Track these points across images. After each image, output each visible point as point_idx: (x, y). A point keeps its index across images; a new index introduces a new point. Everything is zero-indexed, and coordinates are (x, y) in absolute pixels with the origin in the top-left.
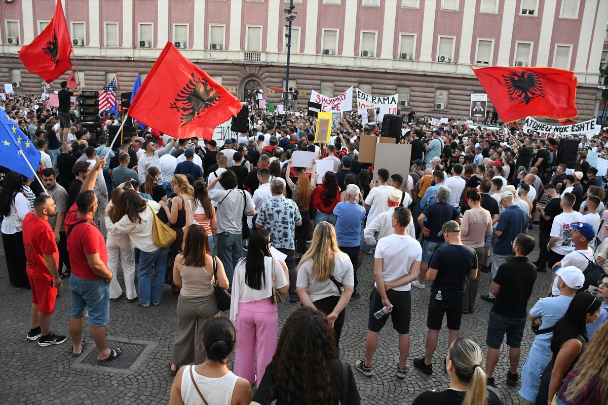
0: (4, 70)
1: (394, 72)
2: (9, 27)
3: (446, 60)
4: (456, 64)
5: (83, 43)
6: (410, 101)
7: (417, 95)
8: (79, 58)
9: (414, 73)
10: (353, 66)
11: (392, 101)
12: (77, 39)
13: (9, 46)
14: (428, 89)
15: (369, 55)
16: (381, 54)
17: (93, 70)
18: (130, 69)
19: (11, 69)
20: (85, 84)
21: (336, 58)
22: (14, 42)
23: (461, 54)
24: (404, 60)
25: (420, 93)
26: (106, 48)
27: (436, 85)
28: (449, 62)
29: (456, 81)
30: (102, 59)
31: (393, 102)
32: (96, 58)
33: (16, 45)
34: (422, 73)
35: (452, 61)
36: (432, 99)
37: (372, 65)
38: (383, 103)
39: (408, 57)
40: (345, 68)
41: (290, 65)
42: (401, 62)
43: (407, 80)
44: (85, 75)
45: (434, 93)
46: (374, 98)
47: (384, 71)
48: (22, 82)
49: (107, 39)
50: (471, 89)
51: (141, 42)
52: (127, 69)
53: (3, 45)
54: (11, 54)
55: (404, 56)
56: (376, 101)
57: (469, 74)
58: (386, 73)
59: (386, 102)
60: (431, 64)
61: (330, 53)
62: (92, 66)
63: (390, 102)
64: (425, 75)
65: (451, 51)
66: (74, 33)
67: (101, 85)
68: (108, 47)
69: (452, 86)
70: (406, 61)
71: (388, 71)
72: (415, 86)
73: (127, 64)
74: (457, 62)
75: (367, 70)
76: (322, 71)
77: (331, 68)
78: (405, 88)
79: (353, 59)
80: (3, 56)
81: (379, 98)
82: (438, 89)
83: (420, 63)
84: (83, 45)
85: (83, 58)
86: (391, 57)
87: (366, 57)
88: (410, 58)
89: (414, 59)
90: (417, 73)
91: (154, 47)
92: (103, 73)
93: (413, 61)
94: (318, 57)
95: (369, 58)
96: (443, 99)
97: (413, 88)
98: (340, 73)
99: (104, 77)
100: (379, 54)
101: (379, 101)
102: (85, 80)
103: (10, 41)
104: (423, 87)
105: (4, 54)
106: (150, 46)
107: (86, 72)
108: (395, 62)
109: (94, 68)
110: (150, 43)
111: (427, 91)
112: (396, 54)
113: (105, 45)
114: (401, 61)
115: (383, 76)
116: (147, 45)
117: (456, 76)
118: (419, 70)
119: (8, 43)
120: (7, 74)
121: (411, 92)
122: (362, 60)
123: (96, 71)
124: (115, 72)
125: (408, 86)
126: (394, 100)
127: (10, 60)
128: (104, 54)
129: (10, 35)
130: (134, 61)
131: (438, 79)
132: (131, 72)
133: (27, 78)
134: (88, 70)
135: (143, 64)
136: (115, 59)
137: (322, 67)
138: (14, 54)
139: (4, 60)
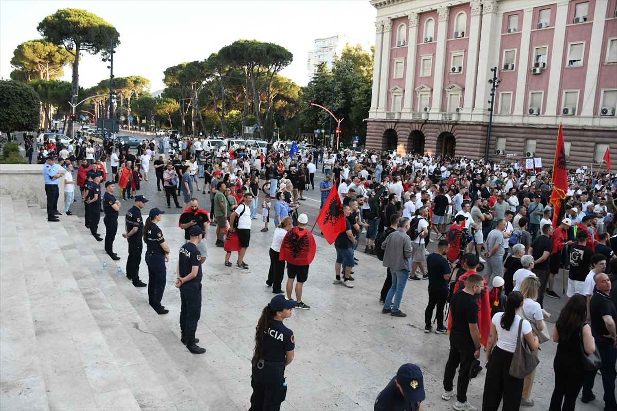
0: (520, 140)
2: (532, 98)
5: (613, 112)
8: (606, 129)
12: (607, 108)
13: (529, 116)
19: (527, 139)
22: (535, 112)
33: (537, 115)
44: (608, 148)
48: (536, 152)
53: (524, 116)
54: (530, 125)
66: (604, 101)
80: (522, 126)
84: (614, 115)
85: (611, 129)
103: (531, 112)
105: (523, 124)
107: (612, 145)
119: (529, 113)
120: (523, 144)
127: (528, 130)
129: (531, 106)
133: (543, 148)
134: (615, 143)
138: (533, 125)
139: (522, 130)
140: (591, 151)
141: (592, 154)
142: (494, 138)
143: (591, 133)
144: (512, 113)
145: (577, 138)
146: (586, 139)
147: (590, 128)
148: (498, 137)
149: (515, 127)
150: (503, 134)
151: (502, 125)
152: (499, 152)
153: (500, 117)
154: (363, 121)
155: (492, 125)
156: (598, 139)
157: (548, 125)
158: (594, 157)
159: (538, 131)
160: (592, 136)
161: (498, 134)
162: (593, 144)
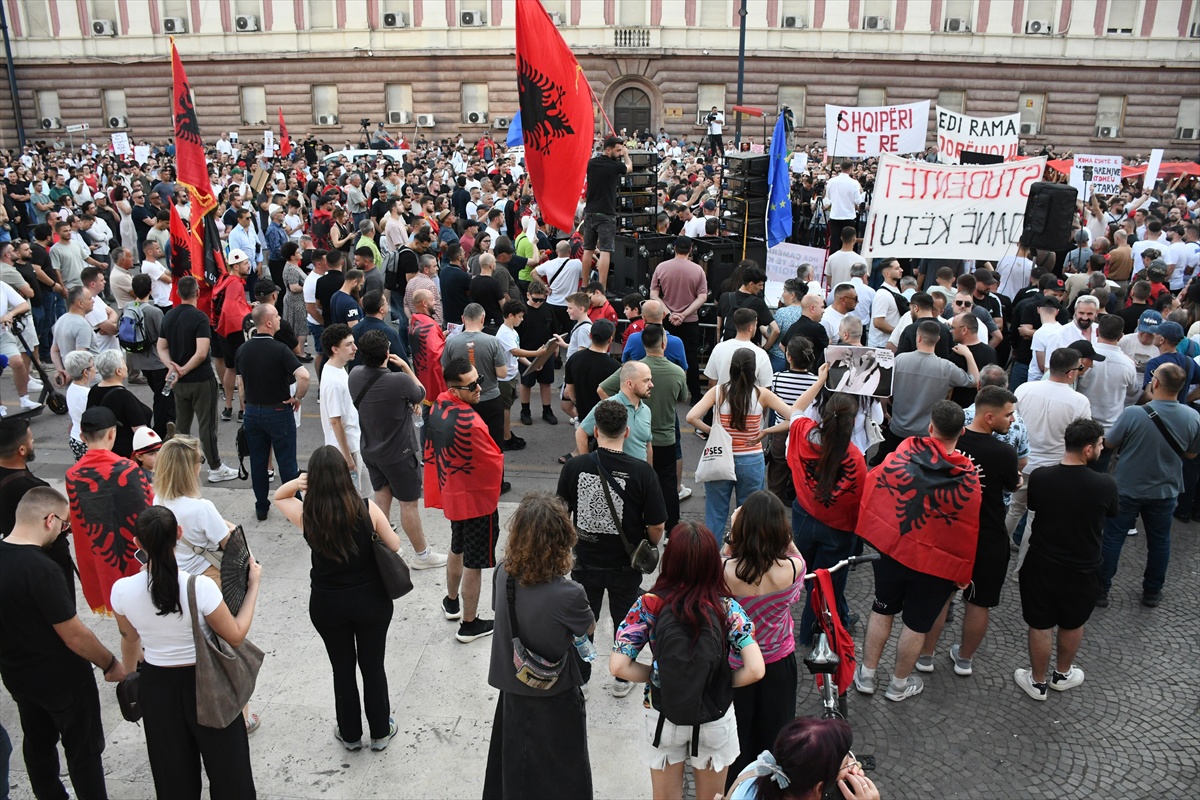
0: (90, 92)
1: (935, 59)
3: (1044, 29)
4: (1063, 37)
5: (257, 23)
7: (980, 108)
8: (252, 57)
9: (976, 60)
10: (846, 50)
11: (1009, 129)
12: (245, 16)
13: (96, 40)
14: (1004, 93)
15: (880, 25)
16: (905, 21)
17: (283, 83)
18: (365, 76)
19: (104, 89)
20: (268, 114)
21: (810, 34)
22: (108, 30)
23: (1074, 15)
24: (955, 33)
25: (986, 103)
26: (310, 34)
27: (1020, 84)
28: (1048, 34)
29: (1063, 73)
30: (304, 56)
31: (1011, 131)
32: (289, 56)
33: (112, 36)
34: (994, 61)
35: (1056, 31)
37: (886, 48)
38: (991, 133)
39: (962, 27)
40: (831, 56)
41: (746, 54)
42: (947, 38)
43: (961, 76)
44: (267, 94)
45: (1017, 101)
46: (974, 124)
47: (913, 58)
48: (130, 116)
49: (311, 13)
50: (1094, 89)
51: (387, 17)
52: (358, 76)
53: (84, 39)
54: (103, 57)
55: (954, 25)
56: (979, 130)
57: (1091, 57)
58: (917, 62)
59: (997, 131)
60: (1010, 40)
61: (798, 23)
62: (282, 73)
63: (1004, 131)
64: (999, 65)
65: (1052, 10)
67: (303, 113)
68: (314, 30)
69: (1054, 85)
70: (958, 36)
71: (922, 58)
72: (977, 89)
73: (358, 65)
74: (1067, 33)
75: (877, 57)
76: (781, 64)
77: (802, 55)
78: (954, 94)
79: (847, 35)
80: (86, 61)
81: (985, 123)
82: (1024, 91)
83: (987, 38)
84: (259, 29)
85: (261, 57)
86: (928, 28)
87: (873, 31)
88: (967, 28)
89: (974, 30)
90: (983, 60)
91: (415, 25)
92: (307, 87)
93: (973, 35)
94: (771, 34)
95: (880, 33)
96: (1032, 113)
97: (972, 93)
98: (819, 66)
99: (309, 96)
100: (900, 24)
101: (983, 129)
102: (268, 104)
103: (99, 29)
104: (995, 89)
105: (88, 57)
106: (407, 25)
107: (269, 88)
108: (935, 38)
109: (286, 77)
110: (405, 19)
111: (1002, 98)
112: (937, 21)
113: (307, 25)
114: (947, 35)
115: (910, 69)
116: (399, 21)
117: (1063, 63)
118: (985, 54)
119: (94, 33)
120: (97, 102)
121: (969, 103)
122: (865, 36)
123: (290, 83)
124: (333, 83)
125: (963, 90)
126: (1013, 128)
127: (101, 70)
128: (305, 46)
129: (96, 15)
130: (373, 58)
131: (1024, 72)
132: (368, 82)
133: (140, 106)
134: (274, 83)
135: (394, 64)
136: (332, 56)
137: (782, 55)
138: (108, 57)
139: (88, 71)
140: (233, 102)
141: (237, 109)
142: (29, 93)
143: (226, 68)
144: (56, 33)
145: (204, 79)
146: (219, 79)
147: (224, 58)
148: (38, 90)
149: (71, 65)
150: (48, 83)
151: (39, 62)
152: (47, 123)
153: (32, 45)
155: (15, 62)
156: (241, 79)
157: (139, 56)
158: (241, 113)
159: (123, 70)
160: (230, 74)
161: (37, 83)
162: (235, 89)
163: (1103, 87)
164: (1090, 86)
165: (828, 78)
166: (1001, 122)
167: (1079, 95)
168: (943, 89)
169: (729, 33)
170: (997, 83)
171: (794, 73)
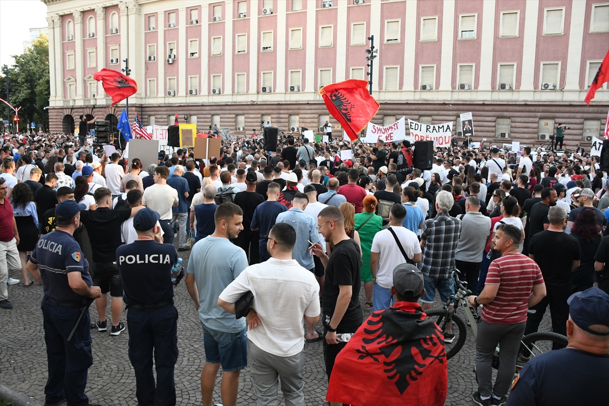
0: (165, 116)
1: (493, 103)
2: (170, 83)
3: (551, 87)
4: (562, 90)
5: (220, 91)
6: (511, 132)
7: (518, 126)
8: (216, 104)
9: (514, 103)
10: (450, 99)
11: (447, 129)
12: (215, 89)
13: (168, 97)
14: (531, 119)
15: (466, 87)
16: (478, 85)
17: (226, 114)
18: (254, 112)
19: (169, 115)
20: (221, 126)
21: (434, 92)
22: (172, 94)
23: (568, 80)
24: (504, 90)
25: (521, 124)
26: (237, 95)
27: (539, 114)
28: (554, 89)
29: (562, 109)
30: (233, 104)
32: (228, 104)
33: (173, 96)
34: (523, 103)
35: (558, 88)
36: (535, 130)
37: (469, 98)
38: (438, 131)
39: (507, 87)
40: (442, 102)
42: (500, 93)
43: (507, 111)
44: (221, 118)
45: (538, 123)
46: (428, 127)
47: (482, 103)
49: (238, 87)
50: (580, 117)
51: (263, 88)
52: (252, 112)
53: (165, 97)
55: (503, 86)
56: (431, 130)
57: (578, 100)
58: (484, 105)
59: (441, 130)
60: (532, 93)
61: (428, 88)
62: (226, 110)
63: (445, 130)
64: (526, 105)
65: (556, 77)
66: (214, 84)
68: (238, 94)
69: (558, 115)
70: (505, 92)
71: (486, 103)
72: (516, 117)
73: (252, 107)
74: (563, 88)
75: (464, 103)
76: (420, 107)
77: (429, 102)
78: (505, 120)
79: (450, 92)
80: (164, 105)
81: (434, 127)
82: (541, 118)
83: (520, 92)
84: (220, 93)
85: (219, 104)
86: (490, 88)
87: (463, 90)
88: (510, 88)
89: (514, 89)
90: (517, 103)
91: (274, 92)
92: (234, 116)
93: (513, 91)
94: (416, 93)
95: (467, 91)
96: (548, 129)
97: (513, 119)
98: (437, 107)
99: (235, 119)
100: (476, 87)
101: (433, 130)
102: (221, 122)
103: (170, 94)
104: (525, 117)
106: (271, 91)
107: (222, 116)
108: (493, 93)
109: (227, 112)
110: (270, 89)
111: (530, 121)
112: (495, 85)
113: (236, 92)
114: (500, 91)
115: (481, 108)
116: (268, 90)
117: (561, 103)
118: (520, 100)
119: (168, 95)
120: (166, 120)
121: (512, 124)
122: (460, 93)
123: (229, 114)
124: (243, 114)
125: (509, 117)
126: (449, 128)
127: (169, 108)
128: (235, 100)
129: (170, 89)
130: (257, 104)
131: (541, 108)
132: (255, 114)
134: (223, 114)
135: (265, 107)
136: (243, 104)
137: (420, 102)
138: (171, 104)
139: (165, 109)
140: (209, 121)
142: (147, 116)
143: (208, 108)
144: (157, 95)
145: (200, 112)
146: (205, 112)
147: (207, 104)
148: (150, 116)
149: (160, 107)
150: (152, 113)
151: (150, 106)
153: (150, 99)
154: (44, 109)
156: (213, 112)
157: (180, 103)
159: (175, 108)
160: (209, 110)
161: (149, 113)
162: (210, 116)
163: (585, 115)
164: (578, 115)
165: (441, 112)
166: (443, 126)
167: (572, 120)
168: (498, 117)
169: (397, 93)
170: (527, 114)
171: (426, 110)
